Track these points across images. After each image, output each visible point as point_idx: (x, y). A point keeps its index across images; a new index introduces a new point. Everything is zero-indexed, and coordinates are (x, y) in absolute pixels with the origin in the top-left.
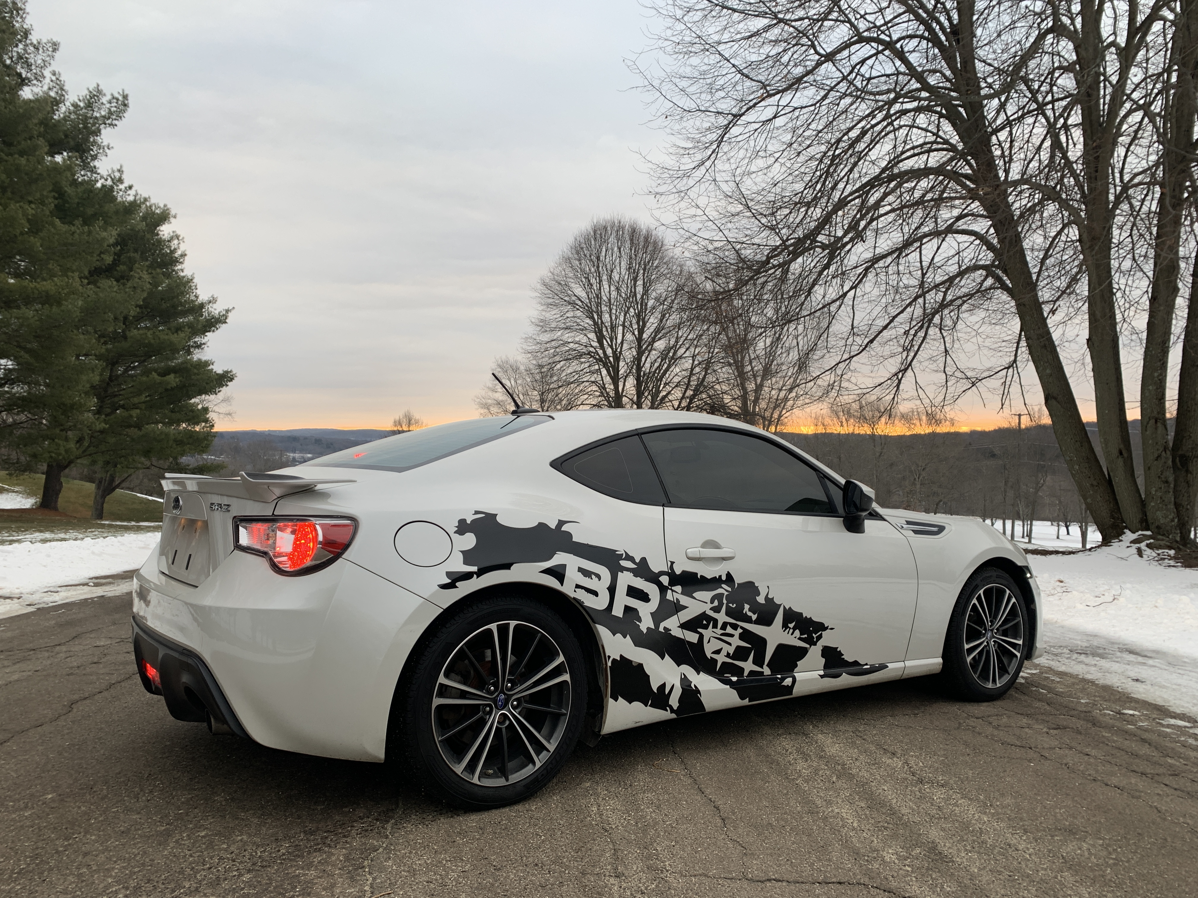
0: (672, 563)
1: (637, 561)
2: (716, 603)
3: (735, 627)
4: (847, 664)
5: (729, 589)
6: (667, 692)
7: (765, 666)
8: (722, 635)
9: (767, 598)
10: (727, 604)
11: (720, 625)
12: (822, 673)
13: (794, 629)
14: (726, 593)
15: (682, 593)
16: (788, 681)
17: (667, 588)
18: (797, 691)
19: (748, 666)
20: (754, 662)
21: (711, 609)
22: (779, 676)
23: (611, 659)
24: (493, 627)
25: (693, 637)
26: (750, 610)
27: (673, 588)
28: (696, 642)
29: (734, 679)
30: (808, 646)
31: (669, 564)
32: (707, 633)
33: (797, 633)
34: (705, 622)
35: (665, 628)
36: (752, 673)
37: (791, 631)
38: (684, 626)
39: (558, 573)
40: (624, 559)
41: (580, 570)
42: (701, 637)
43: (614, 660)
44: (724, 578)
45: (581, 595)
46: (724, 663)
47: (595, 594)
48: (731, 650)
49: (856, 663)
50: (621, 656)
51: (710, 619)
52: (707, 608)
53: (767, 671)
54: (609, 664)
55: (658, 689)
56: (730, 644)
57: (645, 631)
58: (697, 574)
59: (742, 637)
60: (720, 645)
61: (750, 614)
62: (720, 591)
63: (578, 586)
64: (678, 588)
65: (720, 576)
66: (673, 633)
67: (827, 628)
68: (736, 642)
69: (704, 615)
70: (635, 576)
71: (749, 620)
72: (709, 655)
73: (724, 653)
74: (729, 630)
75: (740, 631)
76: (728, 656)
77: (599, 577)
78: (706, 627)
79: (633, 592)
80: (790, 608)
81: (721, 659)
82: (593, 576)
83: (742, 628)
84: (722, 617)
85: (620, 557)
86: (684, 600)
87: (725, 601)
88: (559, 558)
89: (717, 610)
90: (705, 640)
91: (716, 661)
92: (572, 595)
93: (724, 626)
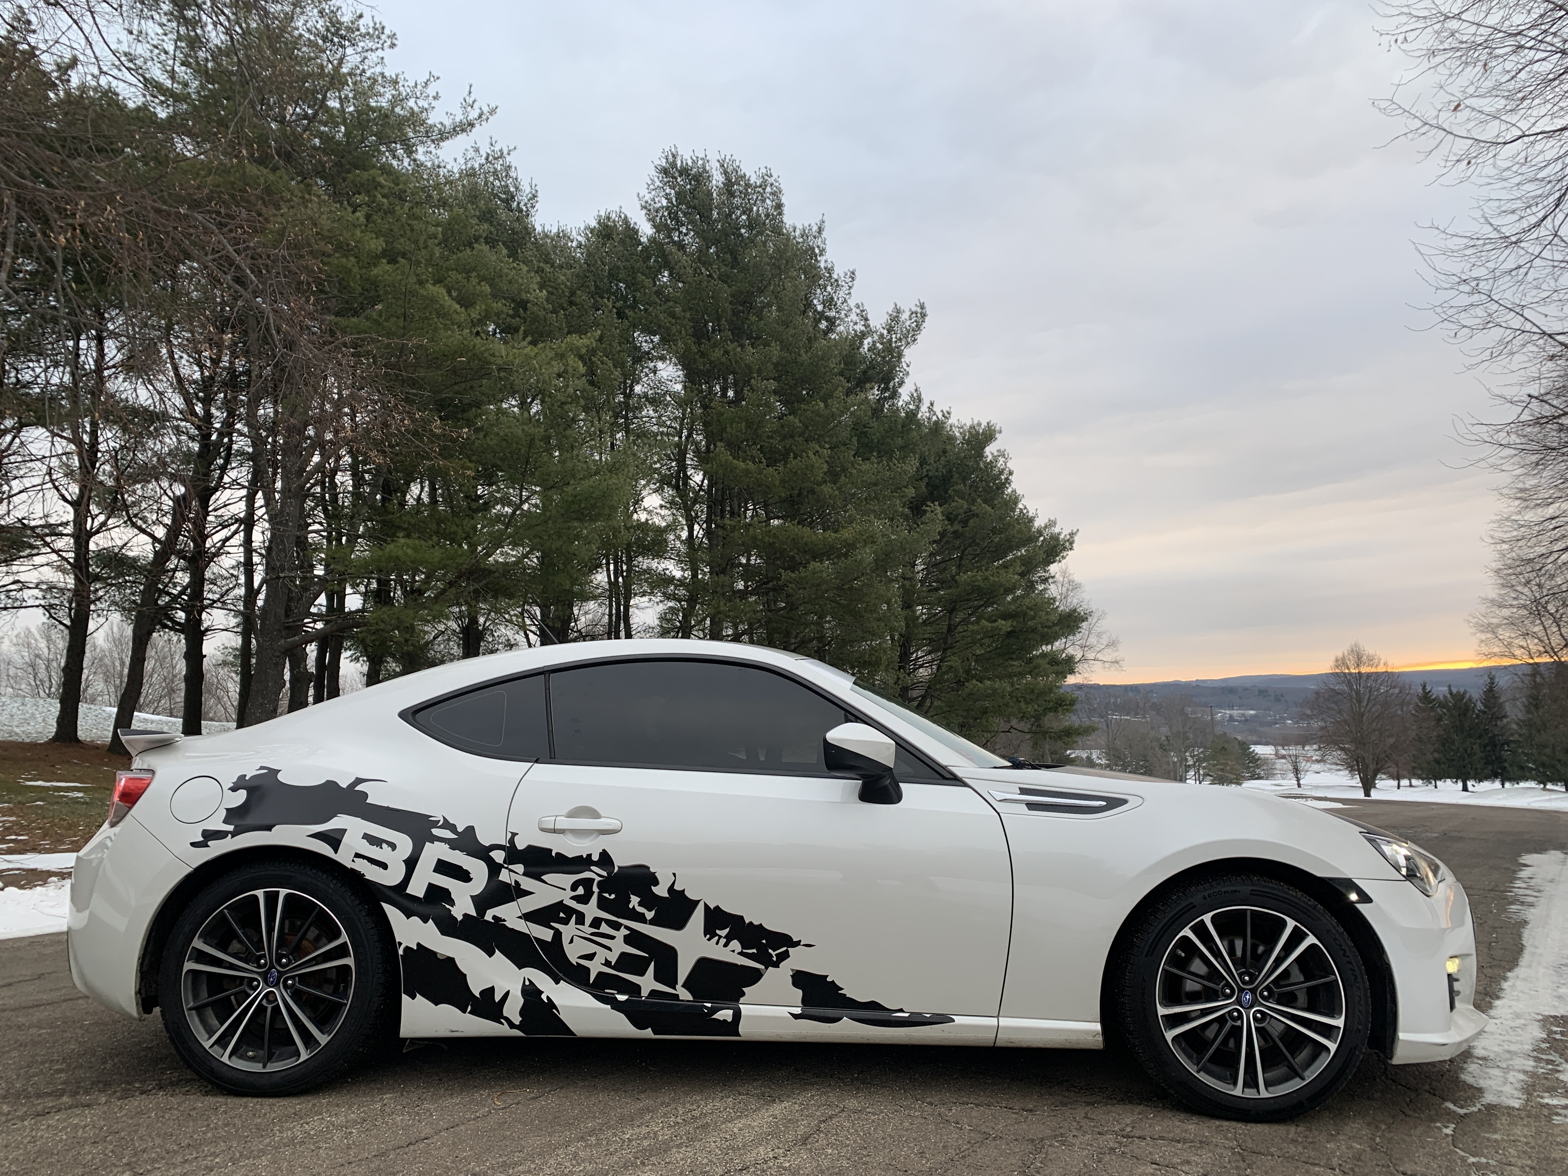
0: (514, 835)
1: (460, 830)
2: (581, 891)
3: (616, 926)
4: (851, 1004)
5: (605, 874)
6: (497, 999)
7: (679, 987)
8: (592, 934)
9: (671, 889)
10: (600, 894)
11: (588, 920)
12: (798, 1011)
13: (729, 939)
14: (598, 879)
15: (525, 874)
16: (725, 1014)
17: (500, 867)
18: (747, 1031)
19: (647, 983)
20: (657, 978)
21: (572, 898)
22: (709, 1005)
23: (402, 947)
24: (260, 893)
25: (546, 934)
26: (640, 904)
27: (511, 867)
28: (550, 940)
29: (622, 998)
30: (762, 967)
31: (509, 835)
32: (568, 930)
33: (735, 945)
34: (562, 915)
35: (494, 917)
36: (653, 993)
37: (723, 941)
38: (528, 917)
39: (334, 839)
40: (440, 827)
41: (366, 836)
42: (558, 934)
43: (407, 949)
44: (595, 858)
45: (361, 866)
46: (600, 974)
47: (384, 866)
48: (613, 958)
49: (874, 1006)
50: (419, 944)
51: (570, 911)
52: (566, 896)
53: (685, 995)
54: (401, 952)
55: (482, 993)
56: (610, 949)
57: (460, 918)
58: (551, 850)
59: (628, 940)
60: (591, 948)
61: (641, 910)
62: (586, 875)
63: (357, 855)
64: (520, 868)
65: (590, 856)
66: (508, 924)
67: (798, 943)
68: (619, 946)
69: (560, 906)
70: (453, 848)
71: (641, 918)
72: (574, 960)
73: (599, 959)
74: (604, 928)
75: (624, 932)
76: (607, 963)
77: (393, 846)
78: (566, 922)
79: (443, 867)
80: (717, 908)
81: (595, 968)
82: (384, 845)
83: (627, 928)
84: (591, 910)
85: (435, 824)
86: (527, 883)
87: (595, 889)
88: (338, 822)
89: (584, 899)
90: (565, 940)
91: (587, 970)
92: (349, 865)
93: (596, 923)
